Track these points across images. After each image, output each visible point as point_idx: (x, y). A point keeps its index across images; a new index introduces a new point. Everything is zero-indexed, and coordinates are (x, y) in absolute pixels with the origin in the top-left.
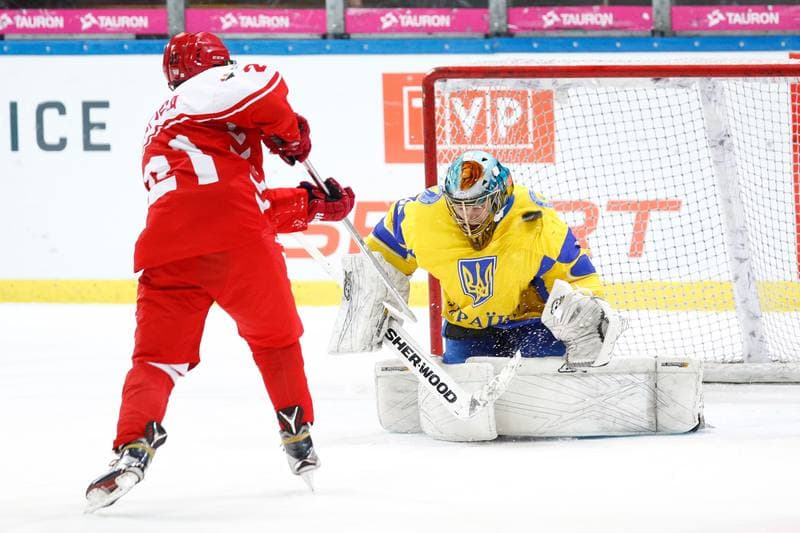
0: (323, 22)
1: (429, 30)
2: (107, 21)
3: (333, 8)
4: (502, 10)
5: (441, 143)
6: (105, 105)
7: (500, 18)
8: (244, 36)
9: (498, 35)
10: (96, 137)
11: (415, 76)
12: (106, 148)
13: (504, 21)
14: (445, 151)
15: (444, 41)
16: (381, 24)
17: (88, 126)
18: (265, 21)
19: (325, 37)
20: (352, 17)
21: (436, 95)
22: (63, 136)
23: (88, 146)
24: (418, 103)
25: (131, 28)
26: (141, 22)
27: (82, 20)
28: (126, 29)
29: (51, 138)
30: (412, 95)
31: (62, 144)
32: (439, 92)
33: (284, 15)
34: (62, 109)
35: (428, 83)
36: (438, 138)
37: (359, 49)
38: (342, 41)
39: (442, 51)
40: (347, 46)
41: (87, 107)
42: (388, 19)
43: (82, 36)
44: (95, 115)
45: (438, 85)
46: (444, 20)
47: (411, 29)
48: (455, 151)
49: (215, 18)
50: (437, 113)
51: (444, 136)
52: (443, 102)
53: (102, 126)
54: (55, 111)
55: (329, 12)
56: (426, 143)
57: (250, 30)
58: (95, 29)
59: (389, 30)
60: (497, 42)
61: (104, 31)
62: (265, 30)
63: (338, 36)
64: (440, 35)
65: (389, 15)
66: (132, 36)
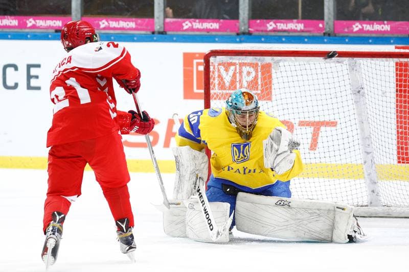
0: (153, 25)
1: (208, 30)
2: (41, 23)
3: (158, 18)
4: (246, 21)
5: (213, 89)
6: (38, 66)
7: (245, 25)
8: (112, 32)
9: (244, 33)
10: (34, 82)
11: (200, 54)
12: (38, 88)
13: (247, 26)
14: (215, 94)
15: (215, 36)
16: (183, 27)
17: (29, 77)
18: (122, 24)
19: (153, 33)
20: (168, 23)
21: (211, 64)
22: (16, 82)
23: (29, 87)
24: (201, 68)
25: (53, 26)
26: (58, 23)
27: (28, 22)
28: (50, 27)
29: (10, 83)
30: (198, 64)
31: (16, 86)
32: (212, 63)
33: (133, 21)
34: (16, 68)
35: (207, 58)
36: (211, 87)
37: (171, 40)
38: (162, 35)
39: (214, 42)
40: (165, 38)
41: (29, 67)
42: (187, 24)
43: (27, 30)
44: (33, 71)
45: (212, 59)
46: (216, 26)
47: (198, 30)
48: (220, 93)
49: (97, 22)
50: (211, 74)
51: (214, 86)
52: (214, 68)
53: (37, 77)
54: (12, 69)
55: (156, 20)
56: (205, 89)
57: (115, 29)
58: (34, 27)
59: (186, 30)
60: (243, 38)
61: (38, 28)
62: (123, 29)
63: (160, 33)
64: (214, 33)
65: (187, 22)
66: (53, 31)
